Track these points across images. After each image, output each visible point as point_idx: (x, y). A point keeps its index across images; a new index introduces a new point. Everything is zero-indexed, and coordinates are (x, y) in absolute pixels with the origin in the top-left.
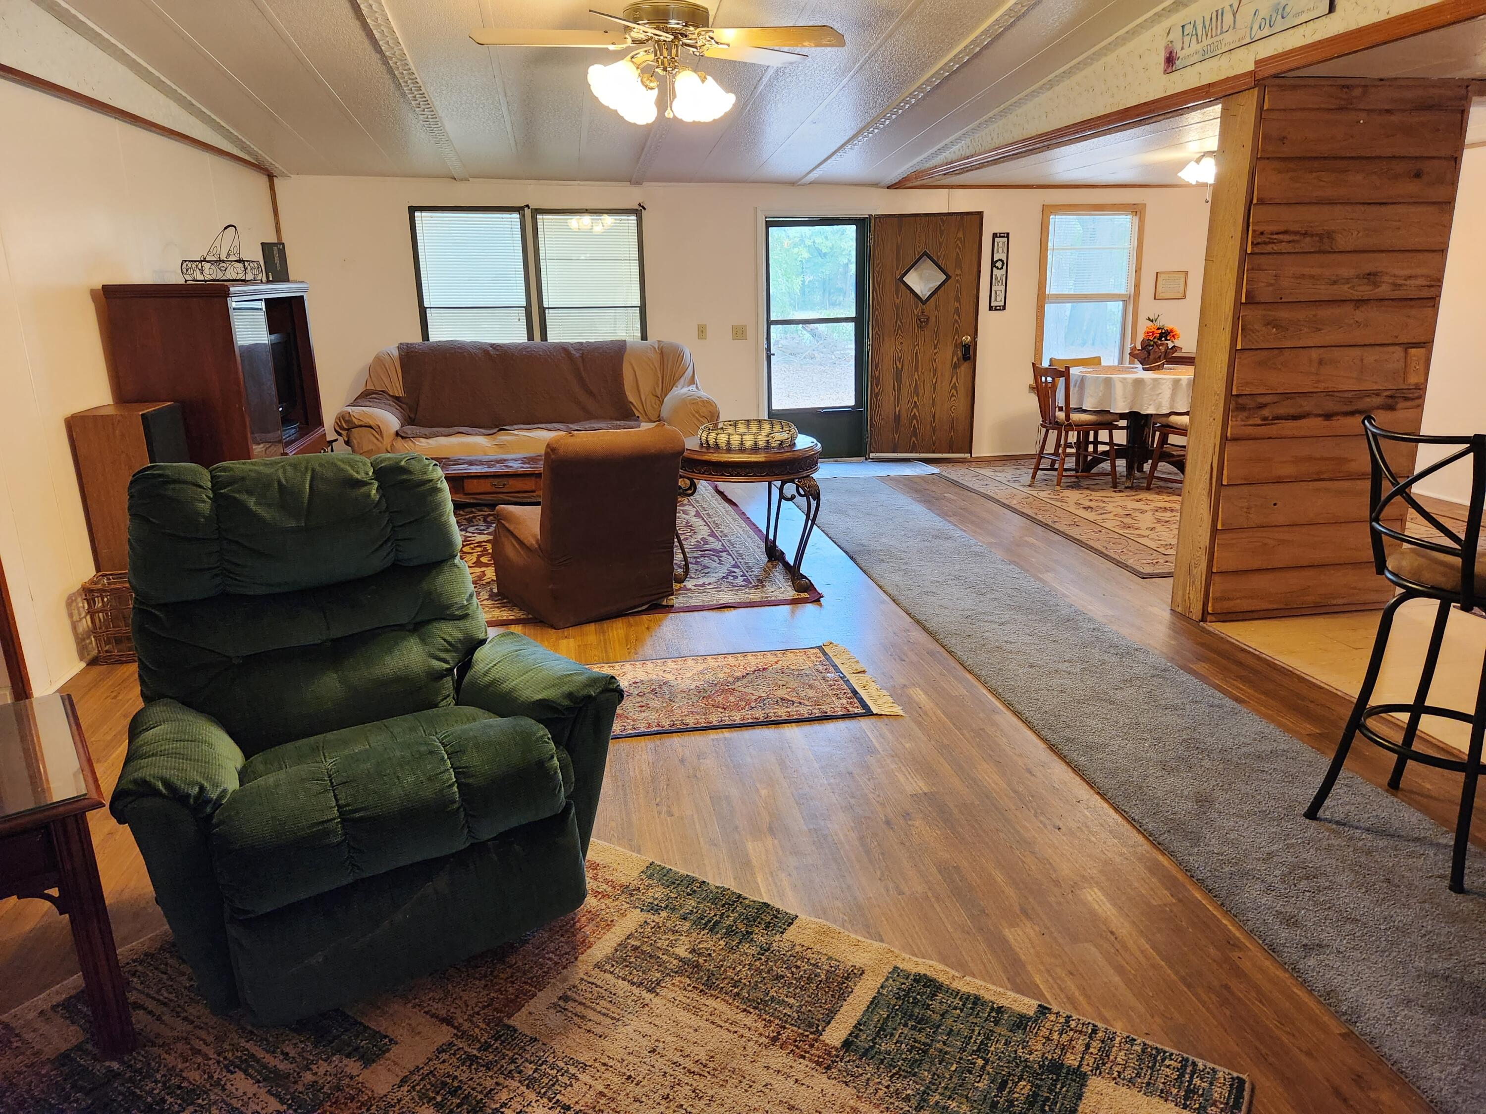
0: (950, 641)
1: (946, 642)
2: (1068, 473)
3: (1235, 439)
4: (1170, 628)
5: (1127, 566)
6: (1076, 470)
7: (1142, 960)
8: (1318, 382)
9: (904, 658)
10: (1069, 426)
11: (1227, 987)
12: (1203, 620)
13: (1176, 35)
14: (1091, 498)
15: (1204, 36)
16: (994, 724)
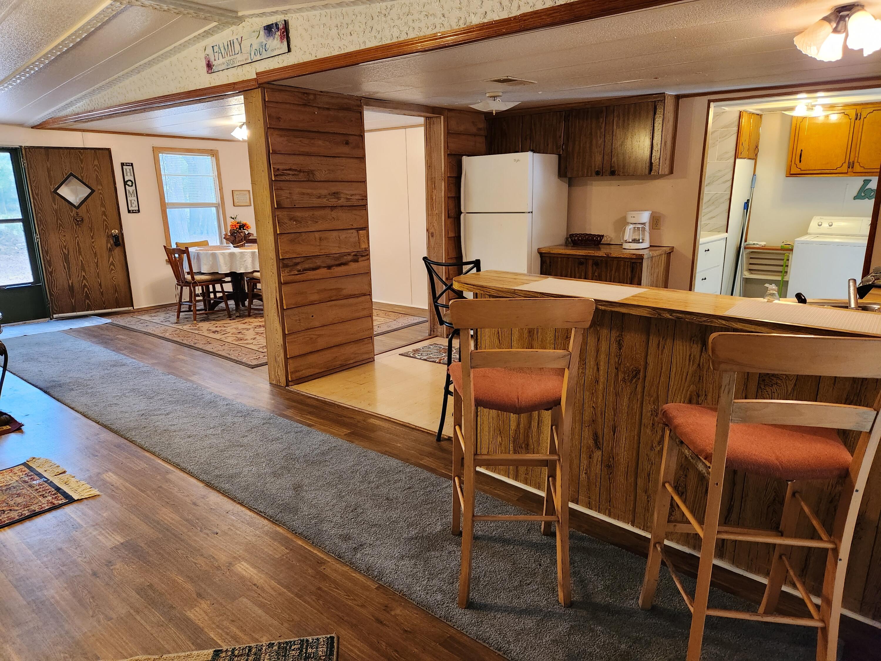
0: (131, 434)
1: (128, 435)
2: (201, 312)
3: (286, 283)
4: (270, 394)
5: (243, 363)
6: (205, 310)
7: (273, 593)
8: (321, 249)
9: (97, 454)
10: (195, 283)
11: (319, 589)
12: (287, 385)
13: (209, 51)
14: (216, 325)
15: (226, 54)
16: (168, 481)
